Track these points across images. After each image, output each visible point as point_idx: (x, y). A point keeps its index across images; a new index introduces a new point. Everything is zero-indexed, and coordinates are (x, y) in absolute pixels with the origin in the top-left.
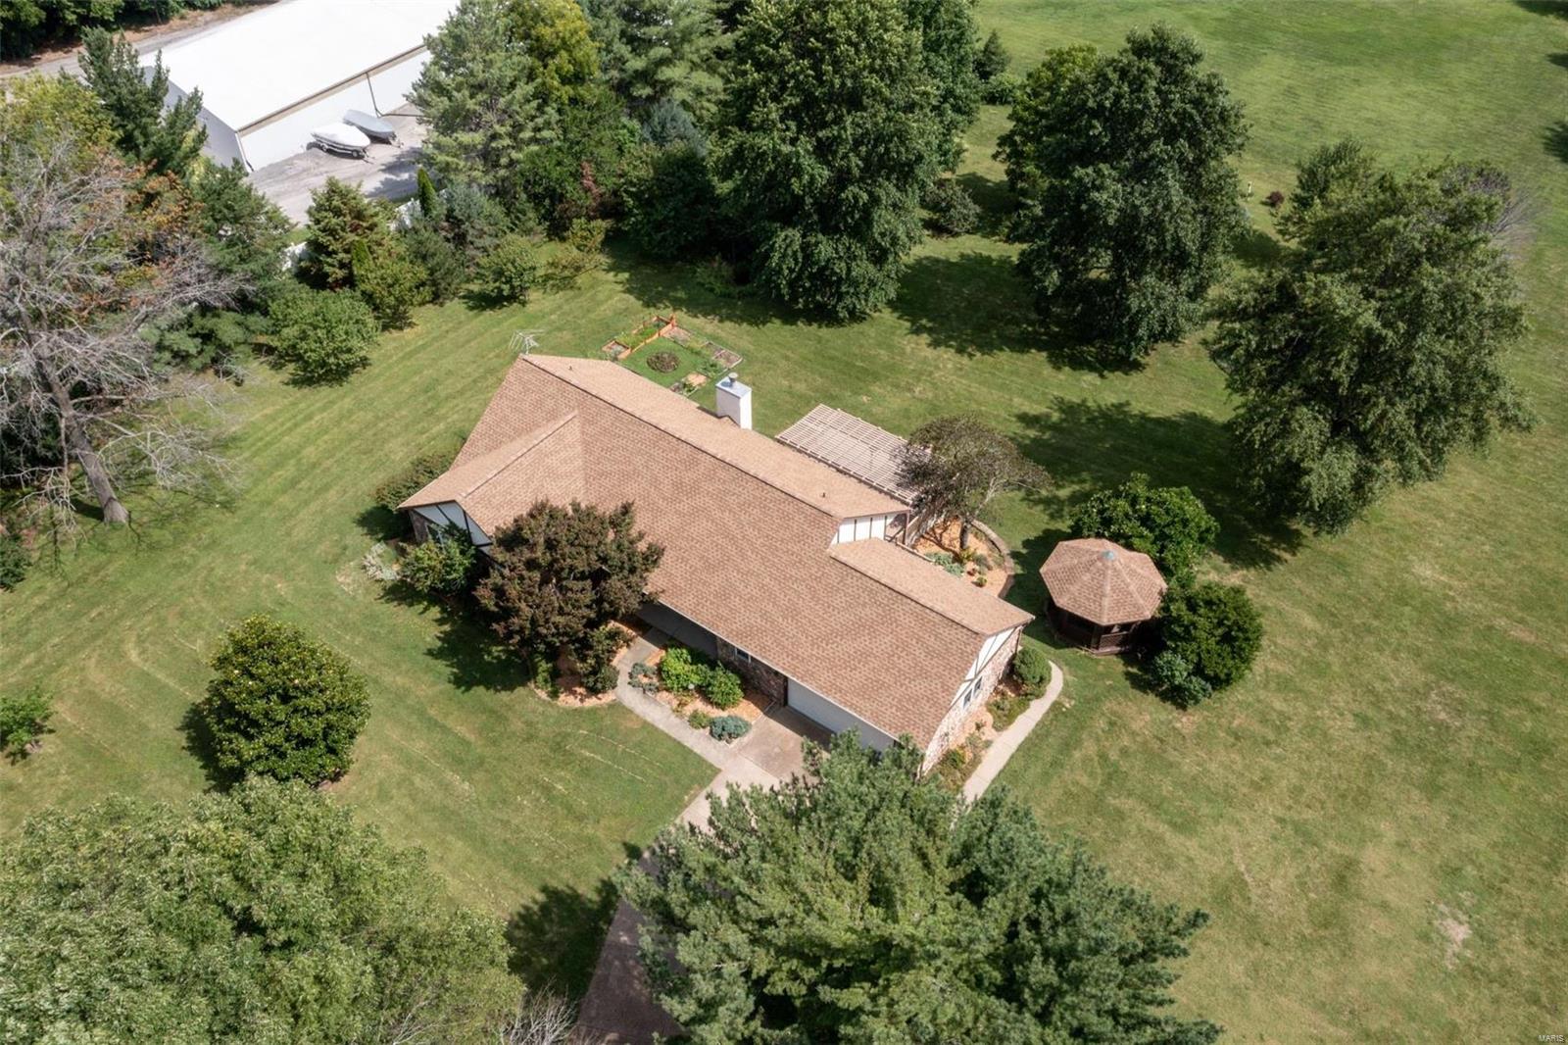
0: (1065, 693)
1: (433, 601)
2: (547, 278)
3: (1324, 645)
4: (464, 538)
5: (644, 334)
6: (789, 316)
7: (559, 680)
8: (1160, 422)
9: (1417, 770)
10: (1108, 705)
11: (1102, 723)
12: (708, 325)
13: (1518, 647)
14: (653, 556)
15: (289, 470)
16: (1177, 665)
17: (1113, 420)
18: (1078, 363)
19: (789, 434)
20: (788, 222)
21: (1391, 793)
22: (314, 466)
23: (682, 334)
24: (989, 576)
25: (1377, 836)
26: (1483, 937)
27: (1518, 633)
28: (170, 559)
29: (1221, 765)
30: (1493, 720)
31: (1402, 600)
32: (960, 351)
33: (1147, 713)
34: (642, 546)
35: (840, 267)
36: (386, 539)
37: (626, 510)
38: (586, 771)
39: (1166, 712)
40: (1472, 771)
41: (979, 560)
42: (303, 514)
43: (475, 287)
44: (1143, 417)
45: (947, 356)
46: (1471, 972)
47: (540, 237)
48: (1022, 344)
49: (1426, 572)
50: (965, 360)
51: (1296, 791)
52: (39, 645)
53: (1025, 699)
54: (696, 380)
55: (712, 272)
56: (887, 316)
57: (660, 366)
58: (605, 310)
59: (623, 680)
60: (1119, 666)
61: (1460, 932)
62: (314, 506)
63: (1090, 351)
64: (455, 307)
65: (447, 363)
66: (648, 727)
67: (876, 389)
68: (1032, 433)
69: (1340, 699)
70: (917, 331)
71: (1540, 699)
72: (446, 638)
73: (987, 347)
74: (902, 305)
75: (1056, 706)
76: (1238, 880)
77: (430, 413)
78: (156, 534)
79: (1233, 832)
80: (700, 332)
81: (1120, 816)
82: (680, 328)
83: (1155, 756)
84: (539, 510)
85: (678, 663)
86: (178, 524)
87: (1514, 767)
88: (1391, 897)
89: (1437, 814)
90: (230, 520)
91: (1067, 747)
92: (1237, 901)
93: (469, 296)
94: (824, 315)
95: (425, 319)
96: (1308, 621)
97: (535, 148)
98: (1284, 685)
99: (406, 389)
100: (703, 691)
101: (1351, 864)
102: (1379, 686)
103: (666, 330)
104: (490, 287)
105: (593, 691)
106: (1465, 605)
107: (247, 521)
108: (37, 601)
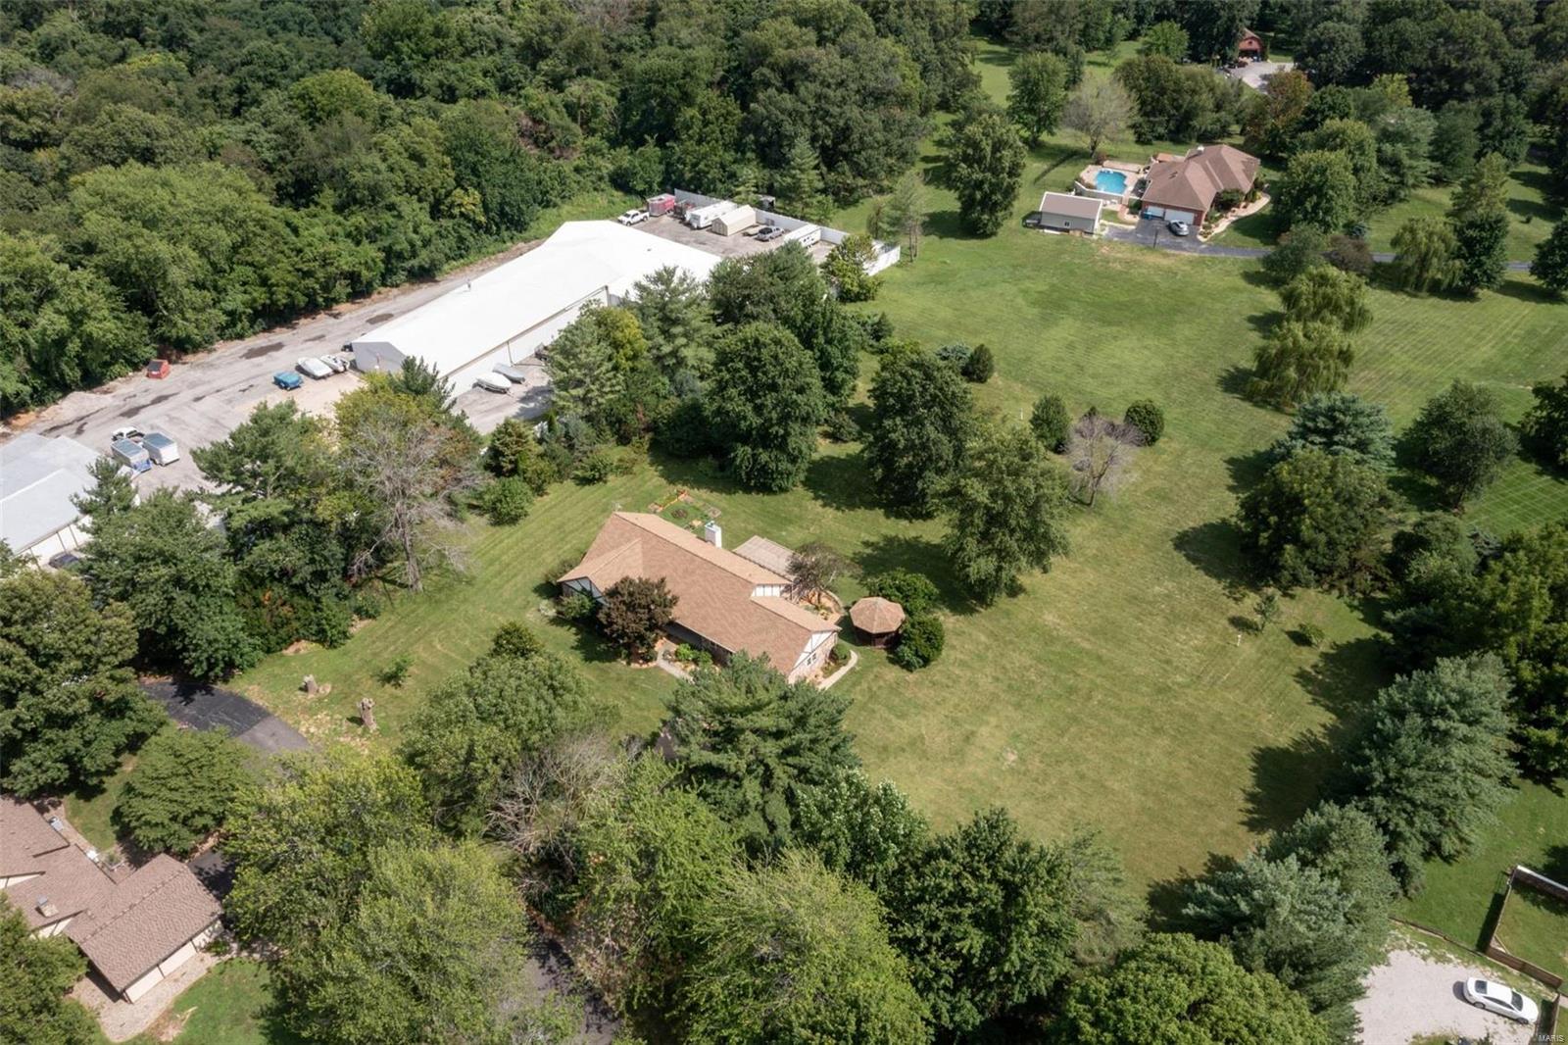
0: (858, 664)
1: (573, 625)
2: (618, 468)
3: (987, 648)
4: (589, 594)
5: (670, 499)
6: (748, 490)
7: (631, 657)
9: (1014, 699)
10: (875, 670)
11: (872, 676)
12: (704, 493)
13: (1082, 651)
14: (674, 601)
15: (497, 567)
16: (906, 651)
17: (912, 546)
18: (899, 515)
19: (737, 550)
20: (745, 443)
21: (999, 707)
22: (508, 565)
23: (690, 499)
24: (831, 616)
25: (988, 723)
26: (1022, 760)
27: (1084, 644)
28: (446, 607)
29: (924, 694)
30: (1055, 679)
31: (1032, 630)
32: (838, 508)
33: (893, 673)
34: (669, 597)
35: (772, 466)
36: (548, 598)
37: (663, 580)
38: (644, 692)
39: (904, 673)
40: (1039, 699)
41: (828, 609)
42: (507, 587)
43: (579, 473)
44: (928, 544)
45: (830, 512)
46: (1013, 771)
47: (612, 443)
48: (871, 505)
49: (1050, 618)
50: (840, 514)
51: (956, 706)
52: (394, 642)
53: (838, 667)
54: (697, 523)
55: (707, 464)
56: (800, 489)
57: (678, 516)
58: (649, 486)
59: (660, 656)
60: (885, 654)
61: (1012, 757)
62: (512, 583)
63: (907, 509)
64: (569, 484)
65: (568, 514)
66: (670, 675)
67: (790, 528)
68: (869, 551)
69: (988, 671)
70: (816, 498)
72: (579, 641)
73: (852, 506)
74: (808, 483)
75: (852, 669)
76: (922, 738)
77: (562, 539)
78: (438, 596)
79: (923, 720)
80: (699, 498)
81: (874, 711)
82: (689, 496)
83: (894, 689)
84: (625, 580)
85: (684, 649)
86: (446, 591)
87: (1058, 697)
88: (988, 745)
89: (1017, 715)
90: (471, 590)
91: (854, 685)
92: (919, 744)
93: (576, 478)
94: (765, 489)
95: (554, 490)
96: (983, 638)
97: (610, 396)
98: (963, 664)
99: (549, 527)
100: (695, 661)
101: (973, 733)
102: (1008, 666)
103: (681, 497)
104: (588, 474)
105: (647, 661)
106: (1063, 632)
107: (480, 590)
108: (389, 624)
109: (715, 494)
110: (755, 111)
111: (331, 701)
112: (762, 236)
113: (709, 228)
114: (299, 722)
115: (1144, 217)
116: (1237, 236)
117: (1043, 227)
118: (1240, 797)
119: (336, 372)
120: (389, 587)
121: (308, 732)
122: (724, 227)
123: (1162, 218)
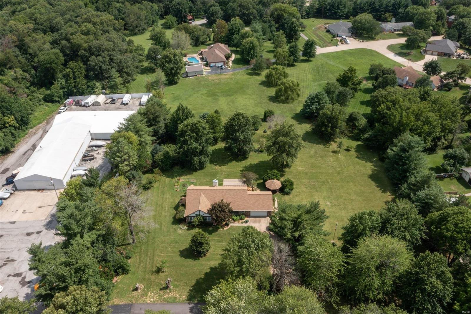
0: (278, 200)
2: (154, 180)
4: (200, 215)
5: (178, 182)
7: (222, 227)
8: (257, 164)
9: (315, 190)
11: (283, 201)
12: (184, 177)
16: (287, 190)
25: (316, 199)
26: (331, 202)
27: (314, 171)
30: (318, 181)
31: (300, 173)
32: (224, 165)
33: (286, 197)
36: (180, 224)
40: (320, 188)
44: (255, 164)
46: (332, 206)
48: (231, 161)
49: (300, 169)
52: (146, 261)
57: (184, 186)
61: (329, 203)
66: (237, 226)
69: (303, 187)
71: (320, 177)
72: (203, 230)
73: (227, 164)
74: (211, 162)
80: (185, 179)
82: (182, 179)
85: (235, 217)
87: (323, 185)
89: (319, 194)
98: (298, 187)
100: (241, 219)
102: (305, 183)
103: (180, 181)
104: (149, 186)
105: (227, 226)
106: (306, 170)
108: (138, 257)
109: (188, 176)
110: (90, 64)
111: (148, 289)
112: (113, 102)
113: (93, 105)
114: (145, 301)
115: (210, 67)
116: (236, 65)
117: (189, 77)
118: (376, 187)
119: (11, 194)
120: (124, 247)
121: (151, 301)
122: (99, 103)
123: (215, 66)
